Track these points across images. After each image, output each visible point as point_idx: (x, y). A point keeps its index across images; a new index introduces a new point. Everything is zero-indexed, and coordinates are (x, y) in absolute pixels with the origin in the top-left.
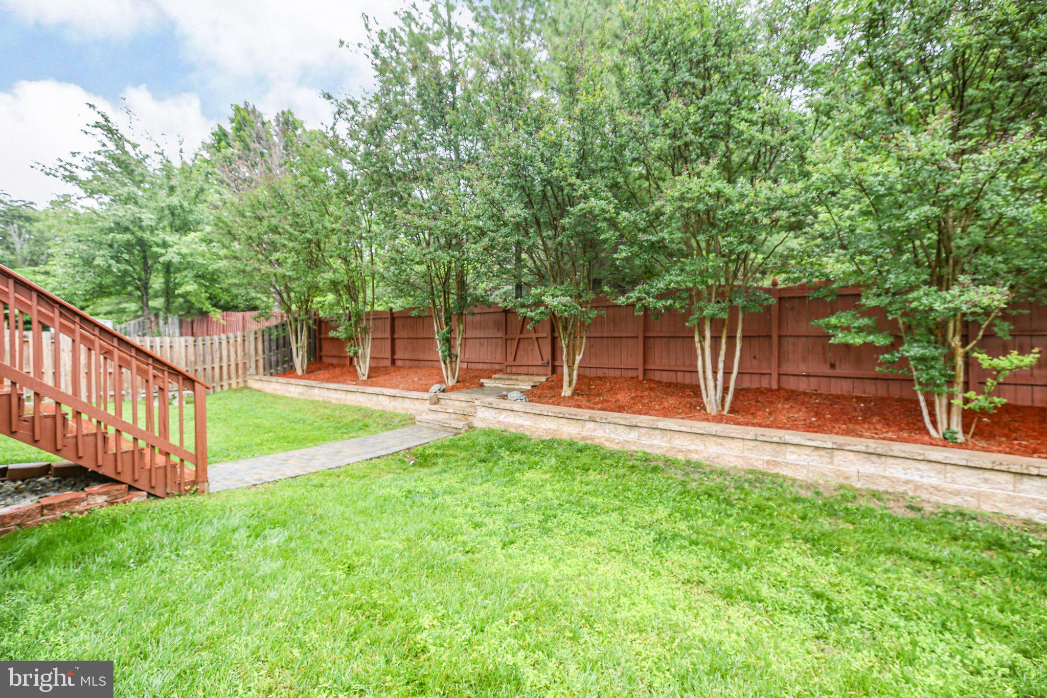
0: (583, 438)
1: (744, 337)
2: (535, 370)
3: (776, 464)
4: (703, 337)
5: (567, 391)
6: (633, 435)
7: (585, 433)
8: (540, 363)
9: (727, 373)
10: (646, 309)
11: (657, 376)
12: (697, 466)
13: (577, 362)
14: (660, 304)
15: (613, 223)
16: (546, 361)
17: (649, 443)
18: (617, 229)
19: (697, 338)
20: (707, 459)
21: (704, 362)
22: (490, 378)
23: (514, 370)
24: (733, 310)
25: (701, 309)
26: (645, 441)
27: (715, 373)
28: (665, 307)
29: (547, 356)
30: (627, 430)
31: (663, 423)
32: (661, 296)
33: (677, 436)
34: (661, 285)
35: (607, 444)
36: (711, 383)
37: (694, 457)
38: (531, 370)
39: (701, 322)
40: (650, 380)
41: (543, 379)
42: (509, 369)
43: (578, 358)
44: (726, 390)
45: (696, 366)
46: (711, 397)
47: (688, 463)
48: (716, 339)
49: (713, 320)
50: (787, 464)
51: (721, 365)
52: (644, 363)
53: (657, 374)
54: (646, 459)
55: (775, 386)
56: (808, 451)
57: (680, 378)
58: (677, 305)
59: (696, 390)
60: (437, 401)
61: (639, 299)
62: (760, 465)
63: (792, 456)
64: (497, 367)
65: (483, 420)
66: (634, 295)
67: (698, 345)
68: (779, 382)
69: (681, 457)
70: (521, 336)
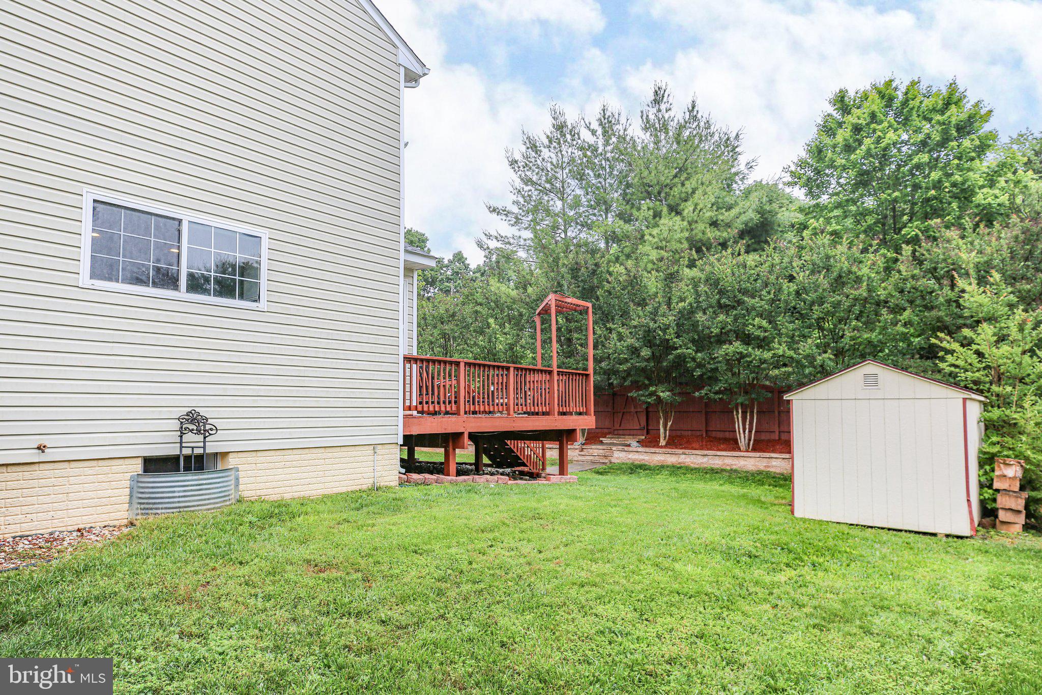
0: (679, 463)
1: (757, 412)
2: (635, 432)
3: (768, 467)
4: (738, 412)
5: (663, 442)
6: (705, 459)
7: (680, 461)
8: (638, 427)
9: (750, 432)
10: (708, 398)
11: (714, 434)
12: (736, 471)
13: (669, 426)
14: (717, 397)
15: (694, 359)
16: (642, 426)
17: (713, 462)
18: (695, 361)
19: (735, 413)
20: (740, 467)
21: (738, 425)
22: (605, 437)
23: (621, 432)
24: (752, 400)
25: (737, 400)
26: (711, 462)
27: (744, 432)
28: (719, 398)
29: (643, 423)
30: (702, 457)
31: (719, 453)
32: (716, 393)
33: (726, 458)
34: (717, 388)
35: (692, 465)
36: (742, 435)
37: (734, 467)
38: (632, 432)
39: (737, 405)
40: (709, 437)
41: (644, 437)
42: (616, 432)
43: (669, 424)
44: (750, 440)
45: (735, 428)
46: (742, 443)
47: (732, 470)
48: (744, 413)
49: (742, 404)
50: (773, 467)
51: (747, 427)
52: (706, 427)
53: (714, 433)
54: (712, 470)
55: (777, 438)
56: (780, 460)
57: (727, 435)
58: (725, 397)
59: (736, 441)
60: (582, 450)
61: (706, 394)
62: (762, 468)
63: (774, 463)
64: (606, 431)
65: (617, 458)
66: (703, 392)
67: (736, 417)
68: (779, 436)
69: (728, 468)
70: (625, 410)
